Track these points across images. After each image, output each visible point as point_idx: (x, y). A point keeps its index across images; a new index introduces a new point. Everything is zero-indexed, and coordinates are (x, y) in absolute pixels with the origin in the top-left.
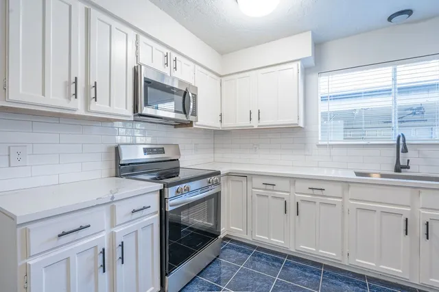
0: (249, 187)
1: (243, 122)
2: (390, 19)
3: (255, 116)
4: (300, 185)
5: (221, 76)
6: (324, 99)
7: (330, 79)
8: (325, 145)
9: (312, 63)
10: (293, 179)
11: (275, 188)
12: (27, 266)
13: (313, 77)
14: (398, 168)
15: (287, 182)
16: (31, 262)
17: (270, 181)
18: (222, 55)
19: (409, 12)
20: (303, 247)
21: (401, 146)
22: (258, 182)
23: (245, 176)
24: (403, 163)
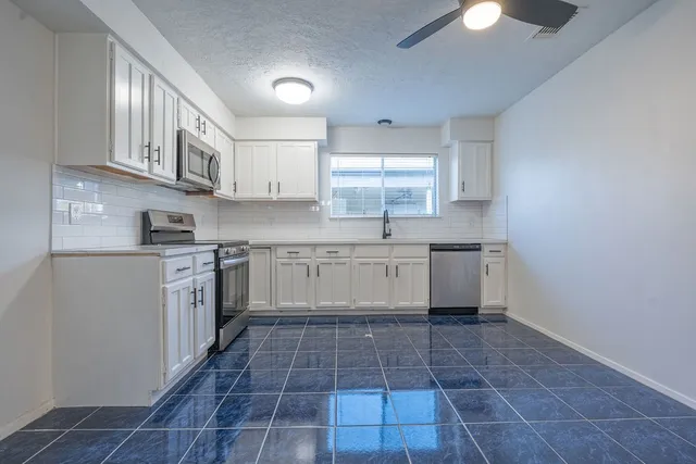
0: (273, 257)
1: (262, 194)
2: (379, 122)
3: (274, 188)
4: (320, 251)
5: (234, 140)
6: (335, 173)
8: (336, 219)
9: (326, 144)
10: (314, 246)
11: (299, 255)
12: (164, 290)
13: (326, 156)
14: (385, 235)
15: (308, 249)
16: (168, 286)
17: (294, 248)
18: (236, 116)
19: (390, 122)
20: (323, 303)
21: (386, 220)
22: (282, 252)
23: (268, 247)
24: (387, 232)
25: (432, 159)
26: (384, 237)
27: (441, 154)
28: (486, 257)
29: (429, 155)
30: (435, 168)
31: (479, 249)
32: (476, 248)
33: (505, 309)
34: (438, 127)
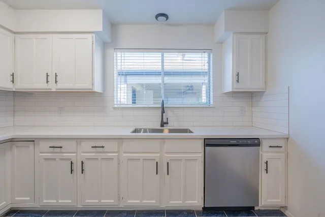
0: (37, 152)
2: (156, 18)
3: (52, 79)
4: (85, 146)
5: (15, 33)
7: (123, 55)
8: (119, 108)
10: (79, 140)
13: (110, 51)
14: (163, 124)
15: (74, 143)
17: (56, 144)
19: (166, 16)
20: (88, 201)
23: (32, 141)
24: (165, 120)
25: (206, 55)
26: (162, 126)
27: (215, 50)
28: (265, 153)
29: (203, 50)
30: (209, 69)
31: (258, 145)
32: (254, 143)
33: (285, 208)
34: (211, 24)
